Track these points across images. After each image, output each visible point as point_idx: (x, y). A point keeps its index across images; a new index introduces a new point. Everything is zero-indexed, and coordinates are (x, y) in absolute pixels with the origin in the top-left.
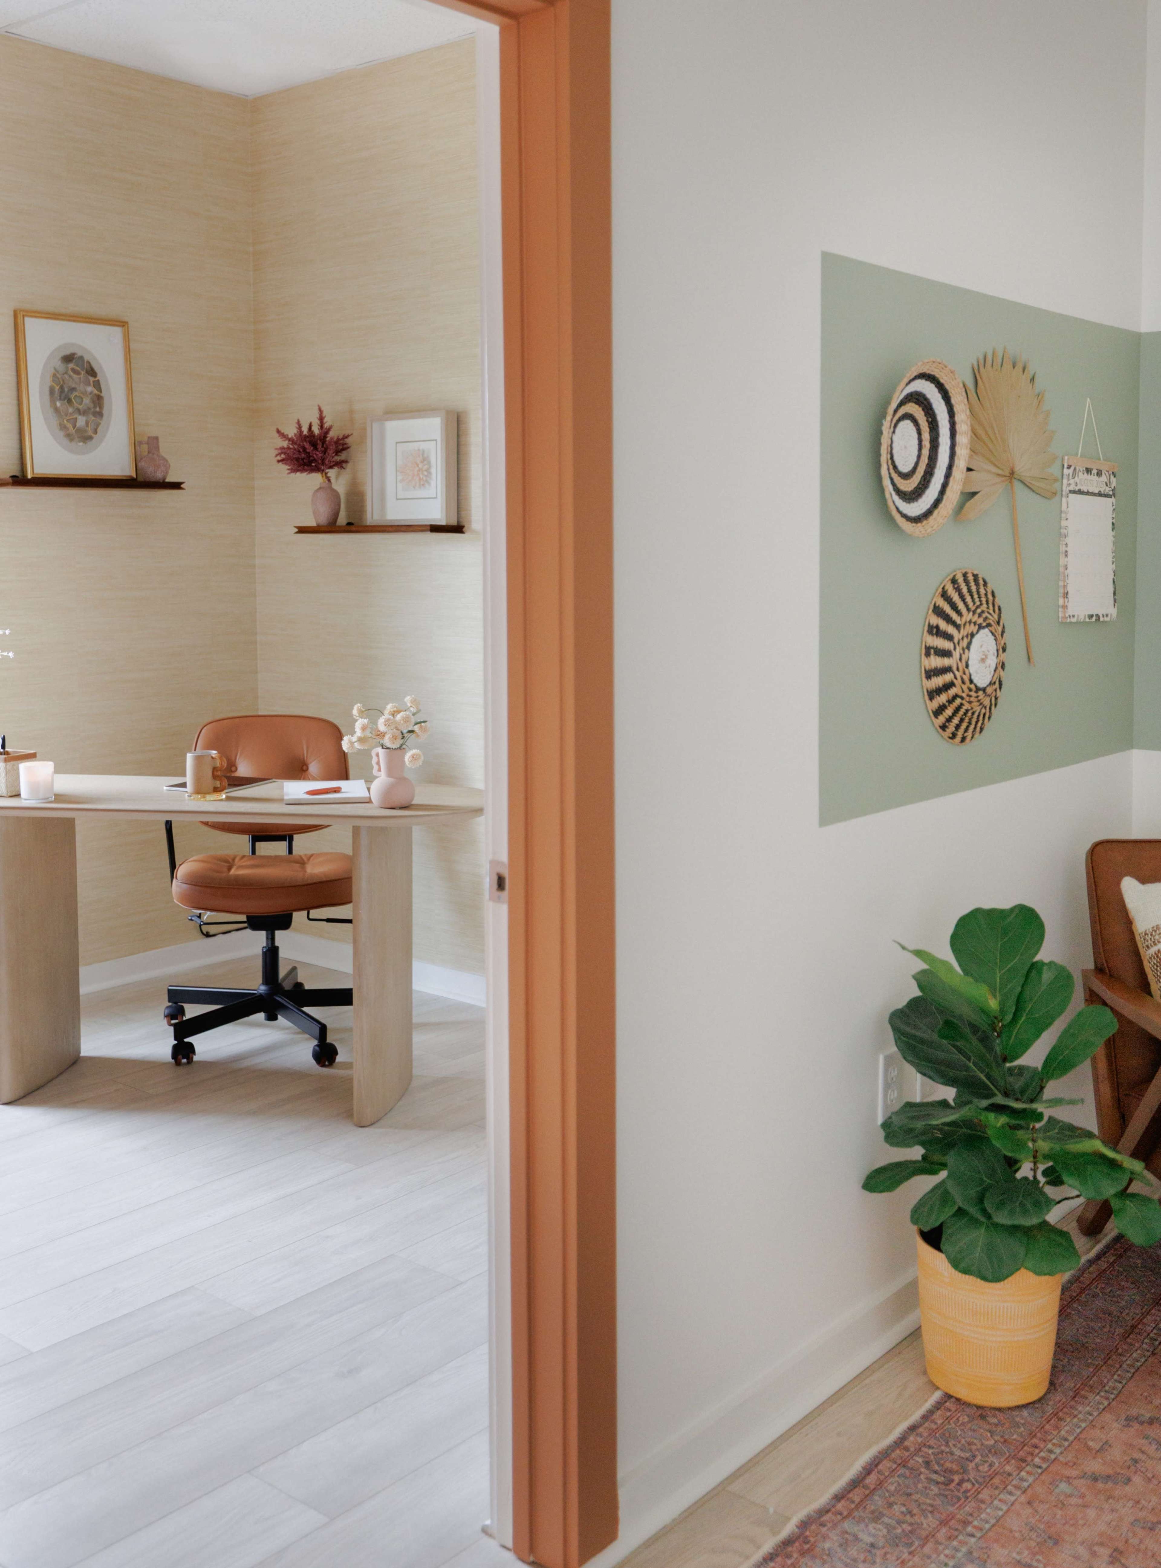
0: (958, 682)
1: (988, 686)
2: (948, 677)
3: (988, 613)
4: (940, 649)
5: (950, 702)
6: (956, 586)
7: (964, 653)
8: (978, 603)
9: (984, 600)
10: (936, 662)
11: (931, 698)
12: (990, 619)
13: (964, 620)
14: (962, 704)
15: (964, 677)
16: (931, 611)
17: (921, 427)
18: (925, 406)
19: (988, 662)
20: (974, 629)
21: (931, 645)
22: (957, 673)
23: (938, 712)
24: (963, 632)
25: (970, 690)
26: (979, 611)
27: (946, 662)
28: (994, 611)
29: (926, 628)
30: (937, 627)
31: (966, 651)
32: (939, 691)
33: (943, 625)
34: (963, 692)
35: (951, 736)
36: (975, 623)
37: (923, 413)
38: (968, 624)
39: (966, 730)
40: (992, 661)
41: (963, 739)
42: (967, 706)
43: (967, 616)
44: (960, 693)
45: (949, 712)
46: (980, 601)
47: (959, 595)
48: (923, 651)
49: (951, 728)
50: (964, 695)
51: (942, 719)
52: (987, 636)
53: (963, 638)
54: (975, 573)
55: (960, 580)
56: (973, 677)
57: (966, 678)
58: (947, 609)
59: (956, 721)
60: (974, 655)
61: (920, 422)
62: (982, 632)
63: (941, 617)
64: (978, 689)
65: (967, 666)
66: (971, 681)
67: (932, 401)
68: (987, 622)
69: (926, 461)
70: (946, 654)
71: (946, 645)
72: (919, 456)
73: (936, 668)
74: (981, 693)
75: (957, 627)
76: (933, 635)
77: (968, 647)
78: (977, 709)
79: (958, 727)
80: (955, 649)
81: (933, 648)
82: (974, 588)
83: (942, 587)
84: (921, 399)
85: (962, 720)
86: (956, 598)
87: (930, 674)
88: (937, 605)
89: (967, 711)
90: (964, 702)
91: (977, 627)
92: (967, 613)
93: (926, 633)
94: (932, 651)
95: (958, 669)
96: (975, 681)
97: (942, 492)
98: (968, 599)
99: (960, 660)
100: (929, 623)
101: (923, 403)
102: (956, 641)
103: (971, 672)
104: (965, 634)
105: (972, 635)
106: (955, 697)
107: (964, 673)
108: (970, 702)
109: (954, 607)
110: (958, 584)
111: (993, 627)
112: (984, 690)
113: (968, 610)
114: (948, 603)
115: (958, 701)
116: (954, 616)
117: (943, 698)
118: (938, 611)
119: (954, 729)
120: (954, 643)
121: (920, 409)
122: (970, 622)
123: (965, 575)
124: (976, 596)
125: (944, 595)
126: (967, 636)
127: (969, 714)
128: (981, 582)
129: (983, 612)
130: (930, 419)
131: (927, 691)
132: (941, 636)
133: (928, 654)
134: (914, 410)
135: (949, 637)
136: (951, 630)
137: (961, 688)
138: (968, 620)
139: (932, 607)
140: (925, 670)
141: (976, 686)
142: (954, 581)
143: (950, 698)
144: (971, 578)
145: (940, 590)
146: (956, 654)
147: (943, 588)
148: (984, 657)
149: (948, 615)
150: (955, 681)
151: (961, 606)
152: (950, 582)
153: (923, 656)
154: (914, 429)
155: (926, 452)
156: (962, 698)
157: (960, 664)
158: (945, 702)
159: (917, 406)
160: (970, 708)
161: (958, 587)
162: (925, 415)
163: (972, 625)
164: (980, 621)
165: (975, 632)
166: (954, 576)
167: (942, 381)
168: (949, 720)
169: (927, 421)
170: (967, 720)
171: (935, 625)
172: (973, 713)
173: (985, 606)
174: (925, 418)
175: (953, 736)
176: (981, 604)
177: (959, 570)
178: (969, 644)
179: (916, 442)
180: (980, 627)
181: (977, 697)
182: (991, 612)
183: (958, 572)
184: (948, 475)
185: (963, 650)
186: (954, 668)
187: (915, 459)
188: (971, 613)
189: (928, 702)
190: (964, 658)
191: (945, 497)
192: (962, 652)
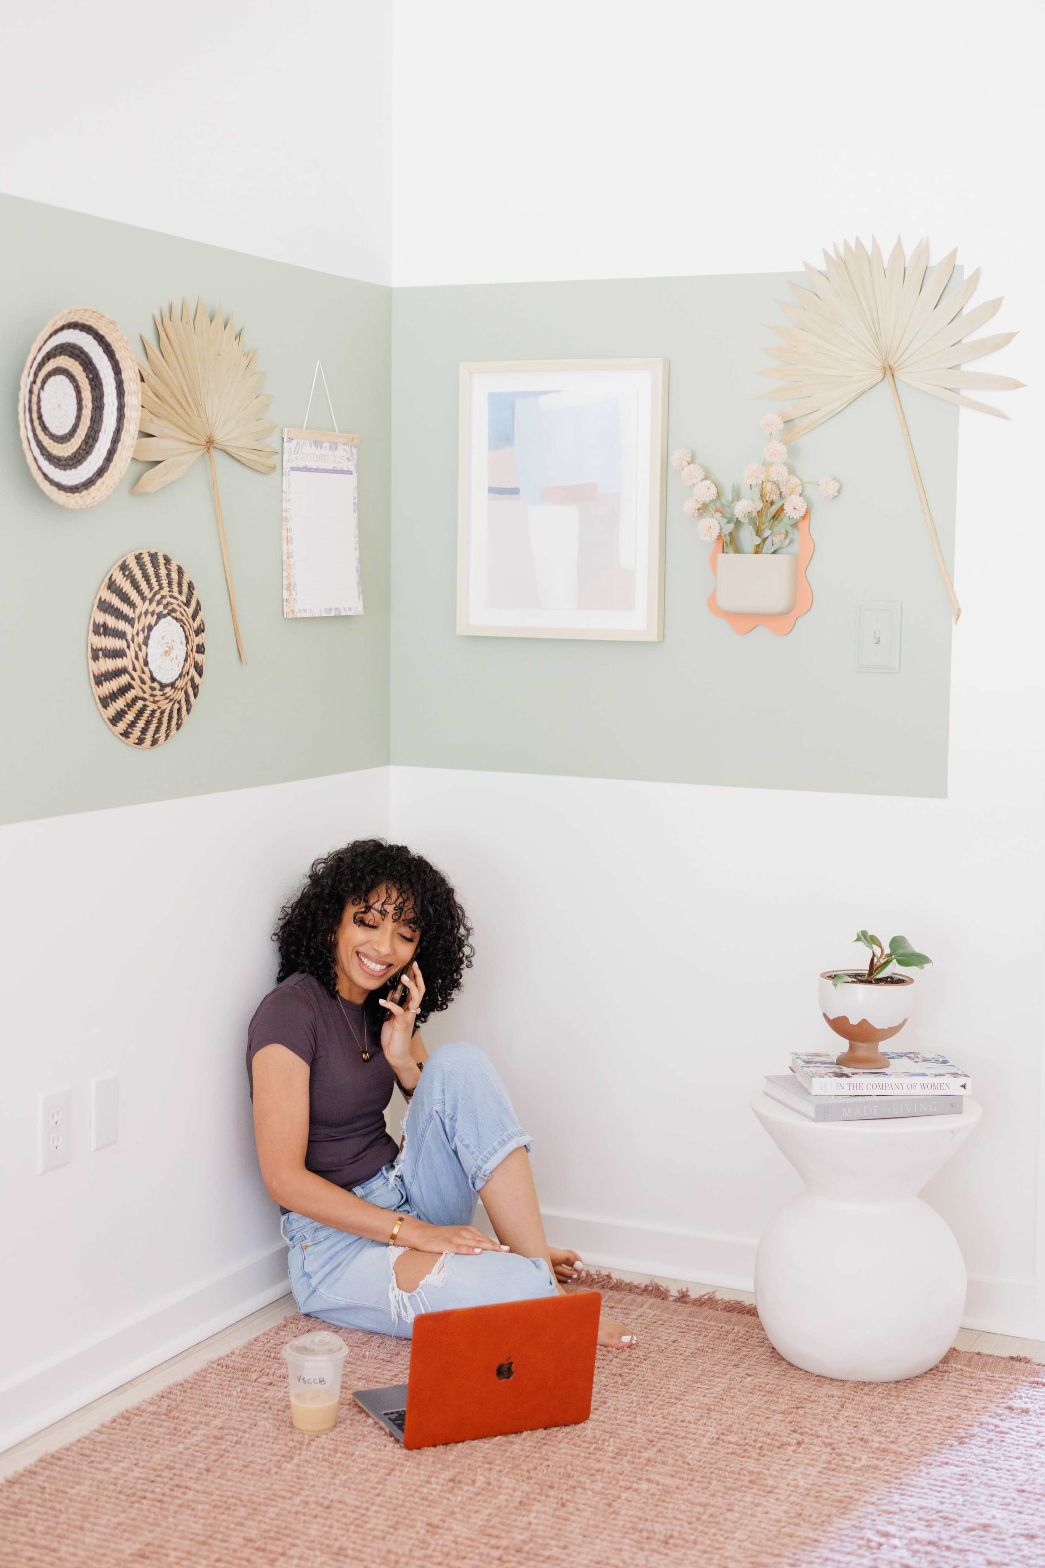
0: (136, 683)
1: (176, 680)
2: (124, 680)
3: (171, 597)
4: (109, 651)
5: (129, 706)
6: (127, 573)
7: (140, 650)
8: (156, 588)
9: (165, 582)
10: (109, 664)
11: (105, 706)
12: (172, 604)
13: (138, 612)
14: (145, 706)
15: (143, 676)
16: (95, 607)
17: (80, 384)
18: (83, 360)
19: (173, 654)
20: (151, 620)
21: (99, 646)
22: (133, 673)
23: (115, 720)
24: (138, 626)
25: (153, 689)
26: (158, 597)
27: (119, 663)
28: (180, 592)
29: (91, 628)
30: (105, 625)
31: (143, 647)
32: (114, 696)
33: (112, 622)
34: (144, 692)
35: (137, 741)
36: (153, 614)
37: (81, 368)
38: (143, 616)
39: (157, 730)
40: (180, 650)
41: (154, 742)
42: (152, 706)
43: (142, 607)
44: (141, 694)
45: (130, 716)
46: (160, 585)
47: (131, 582)
48: (90, 655)
49: (136, 732)
50: (146, 696)
51: (122, 726)
52: (170, 624)
53: (138, 634)
54: (152, 552)
55: (133, 564)
56: (154, 675)
57: (146, 677)
58: (116, 602)
59: (141, 724)
60: (154, 651)
61: (78, 378)
62: (162, 621)
63: (109, 613)
64: (163, 686)
65: (146, 664)
66: (153, 679)
67: (91, 355)
68: (170, 608)
69: (88, 423)
70: (118, 654)
71: (119, 644)
72: (79, 417)
73: (107, 672)
74: (168, 690)
75: (130, 621)
76: (100, 635)
77: (146, 643)
78: (166, 706)
79: (144, 731)
80: (129, 647)
81: (101, 649)
82: (151, 571)
83: (108, 577)
84: (76, 352)
85: (148, 723)
86: (127, 587)
87: (99, 680)
88: (103, 599)
89: (153, 711)
90: (147, 703)
91: (155, 617)
92: (141, 602)
93: (91, 634)
94: (100, 653)
95: (135, 670)
96: (158, 678)
97: (109, 458)
98: (144, 586)
99: (137, 658)
100: (94, 622)
101: (78, 356)
102: (129, 637)
103: (152, 669)
104: (141, 628)
105: (150, 628)
106: (135, 700)
107: (143, 672)
108: (155, 702)
109: (125, 598)
110: (129, 569)
111: (178, 613)
112: (172, 685)
113: (144, 598)
114: (117, 595)
115: (140, 704)
116: (126, 609)
117: (120, 703)
118: (105, 607)
119: (139, 734)
120: (127, 640)
121: (77, 363)
122: (146, 613)
123: (138, 558)
124: (153, 580)
125: (112, 586)
126: (143, 631)
127: (157, 714)
128: (162, 561)
129: (163, 597)
130: (91, 376)
131: (100, 698)
132: (110, 635)
133: (95, 658)
134: (69, 364)
135: (121, 635)
136: (122, 625)
137: (142, 689)
138: (143, 611)
139: (96, 602)
140: (94, 675)
141: (160, 684)
142: (124, 567)
143: (129, 702)
144: (147, 559)
145: (106, 581)
146: (131, 654)
147: (110, 578)
148: (167, 649)
149: (117, 610)
150: (132, 682)
151: (134, 596)
152: (118, 569)
153: (90, 660)
154: (71, 385)
155: (87, 412)
156: (144, 699)
157: (136, 662)
158: (123, 707)
159: (72, 360)
160: (156, 708)
161: (131, 572)
162: (84, 371)
163: (149, 615)
164: (160, 608)
165: (153, 623)
166: (125, 561)
167: (101, 332)
168: (132, 724)
169: (87, 377)
170: (155, 721)
171: (101, 623)
172: (162, 713)
173: (166, 589)
174: (84, 374)
175: (140, 741)
176: (161, 588)
177: (131, 552)
178: (147, 638)
179: (74, 401)
180: (160, 616)
181: (164, 695)
182: (176, 594)
183: (128, 555)
184: (115, 441)
185: (140, 646)
186: (130, 669)
187: (73, 421)
188: (147, 602)
189: (102, 710)
190: (141, 655)
191: (112, 465)
192: (137, 649)
